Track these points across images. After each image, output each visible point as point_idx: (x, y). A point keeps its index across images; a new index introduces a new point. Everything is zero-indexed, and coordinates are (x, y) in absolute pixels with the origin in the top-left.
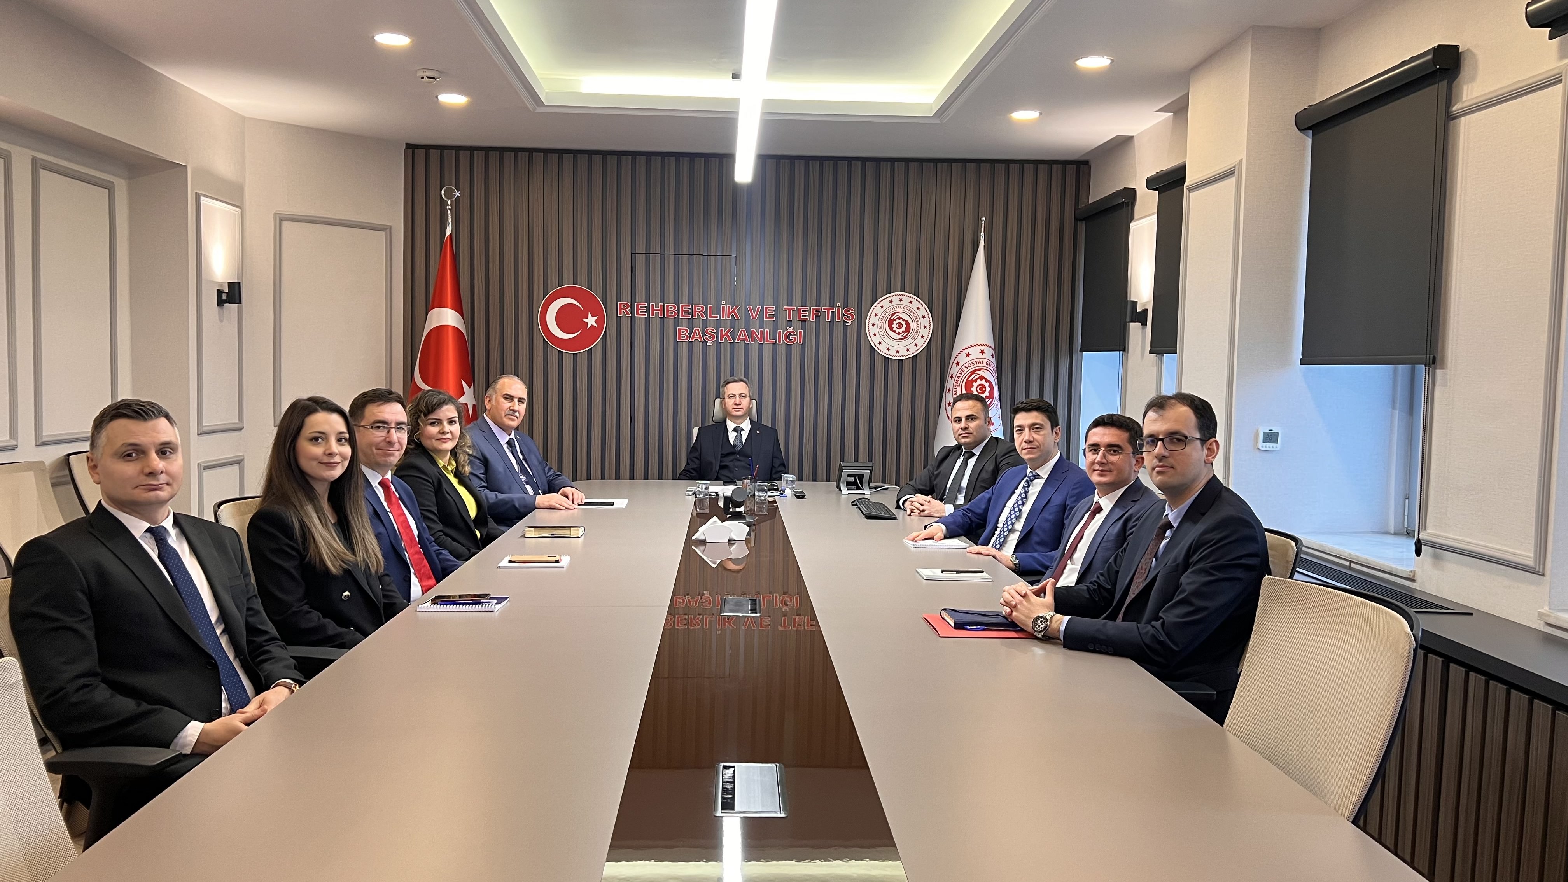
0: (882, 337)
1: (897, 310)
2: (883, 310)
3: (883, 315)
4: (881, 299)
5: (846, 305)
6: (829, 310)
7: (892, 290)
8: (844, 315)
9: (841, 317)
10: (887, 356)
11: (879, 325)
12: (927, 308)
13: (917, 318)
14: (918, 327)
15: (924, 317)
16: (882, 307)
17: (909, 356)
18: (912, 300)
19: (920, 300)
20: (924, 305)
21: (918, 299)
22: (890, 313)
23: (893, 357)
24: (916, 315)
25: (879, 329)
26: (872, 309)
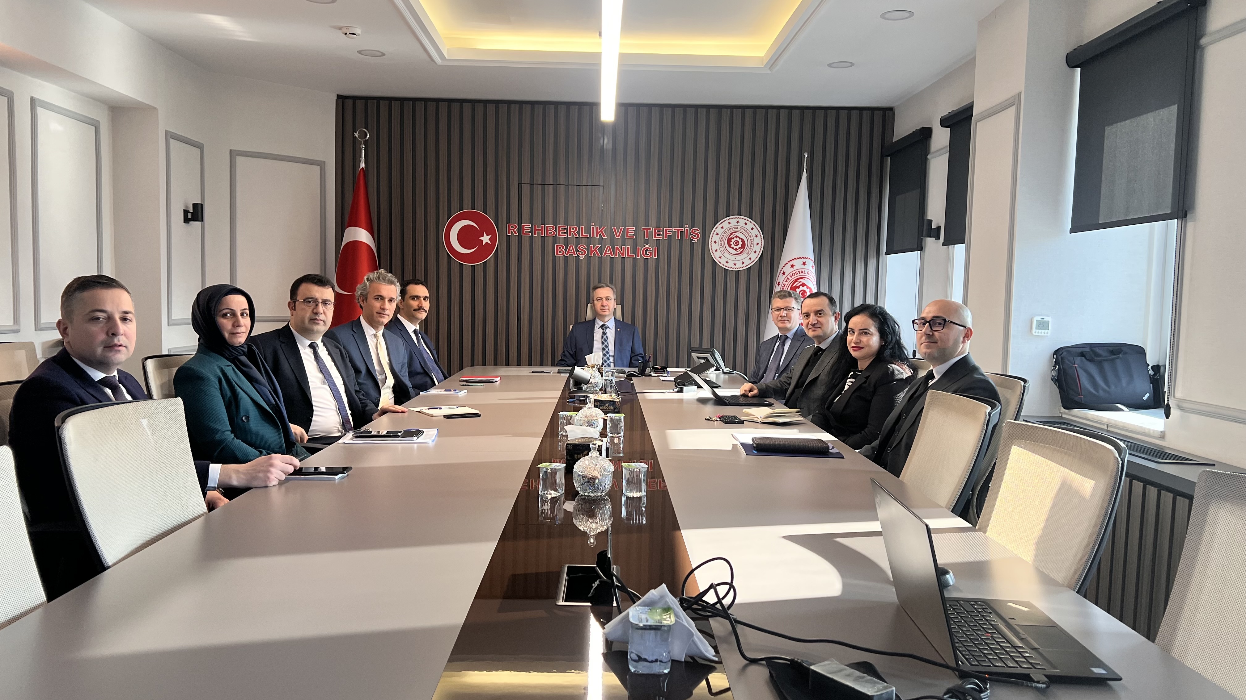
0: (722, 252)
1: (734, 230)
2: (723, 230)
3: (723, 234)
4: (722, 221)
5: (692, 226)
6: (678, 230)
7: (731, 214)
8: (691, 235)
9: (689, 236)
10: (726, 268)
11: (720, 242)
12: (758, 227)
13: (750, 237)
14: (752, 244)
15: (756, 236)
16: (722, 228)
17: (744, 268)
18: (747, 222)
19: (753, 222)
20: (757, 226)
21: (751, 221)
22: (729, 232)
23: (731, 269)
24: (750, 234)
25: (720, 246)
26: (714, 229)
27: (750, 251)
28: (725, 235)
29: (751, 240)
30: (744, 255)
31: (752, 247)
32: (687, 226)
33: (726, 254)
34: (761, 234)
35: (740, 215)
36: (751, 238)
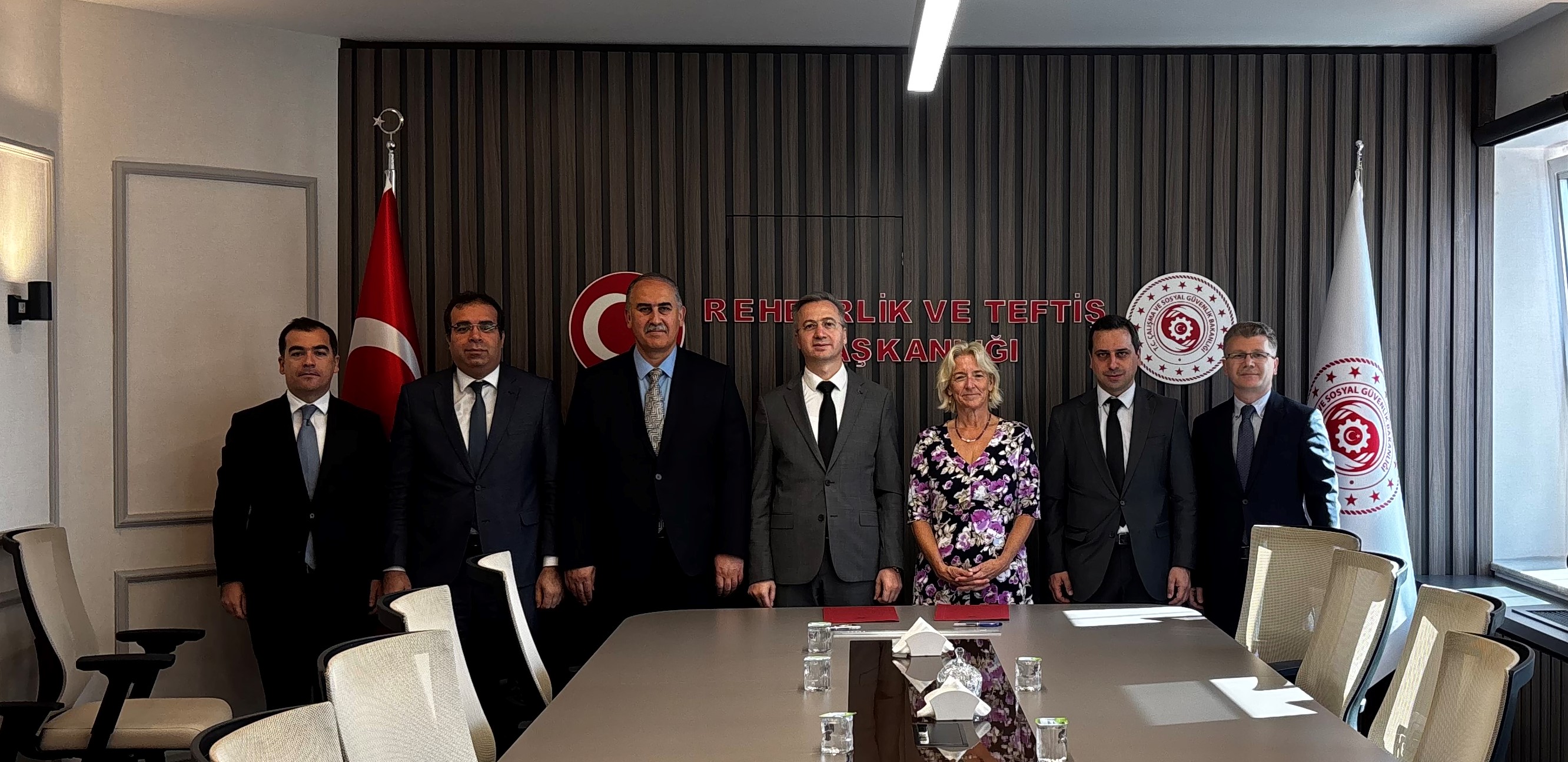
0: (1152, 348)
1: (1175, 302)
2: (1152, 302)
3: (1153, 311)
4: (1150, 284)
5: (1090, 295)
6: (1061, 304)
7: (1166, 271)
8: (1088, 313)
9: (1083, 317)
10: (1161, 379)
11: (1147, 328)
12: (1227, 298)
13: (1210, 315)
14: (1213, 329)
15: (1222, 313)
16: (1151, 297)
17: (1198, 380)
18: (1201, 284)
19: (1214, 285)
20: (1222, 292)
21: (1211, 283)
22: (1164, 307)
23: (1172, 382)
24: (1209, 310)
25: (1147, 335)
26: (1134, 301)
27: (1211, 345)
28: (1157, 312)
29: (1212, 321)
30: (1198, 353)
31: (1214, 337)
32: (1077, 295)
33: (1160, 351)
34: (1232, 309)
35: (1188, 271)
36: (1211, 318)
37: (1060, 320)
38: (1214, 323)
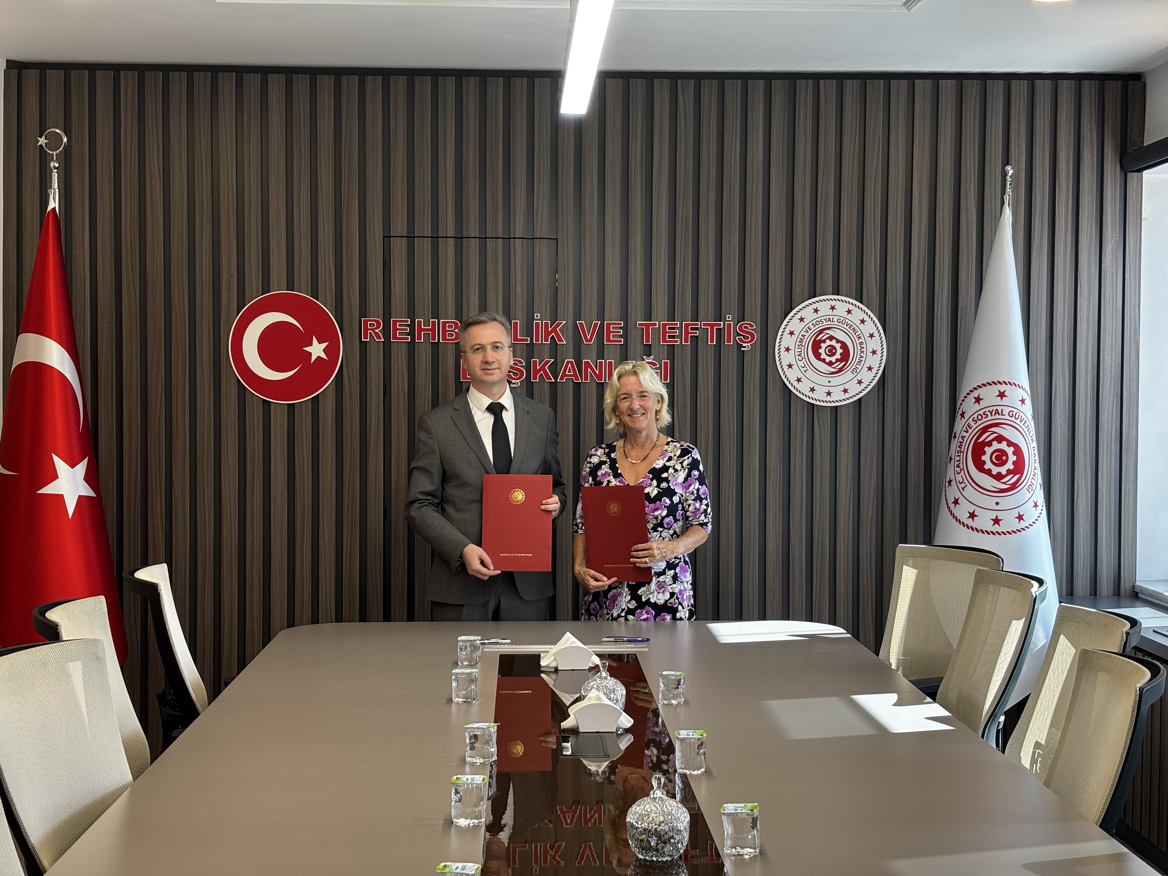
0: (802, 370)
1: (826, 324)
2: (803, 324)
3: (803, 333)
4: (800, 306)
5: (741, 317)
6: (712, 326)
7: (818, 292)
8: (739, 335)
9: (735, 339)
10: (811, 401)
11: (797, 350)
12: (877, 321)
13: (860, 338)
14: (862, 352)
15: (871, 336)
16: (802, 320)
17: (848, 402)
18: (851, 307)
19: (864, 308)
20: (872, 315)
21: (861, 306)
22: (815, 329)
23: (821, 404)
24: (859, 332)
25: (797, 357)
26: (785, 323)
27: (860, 367)
28: (807, 335)
29: (861, 343)
30: (847, 375)
31: (863, 359)
32: (729, 317)
33: (810, 374)
34: (882, 331)
35: (838, 294)
36: (860, 340)
37: (712, 341)
38: (864, 346)
